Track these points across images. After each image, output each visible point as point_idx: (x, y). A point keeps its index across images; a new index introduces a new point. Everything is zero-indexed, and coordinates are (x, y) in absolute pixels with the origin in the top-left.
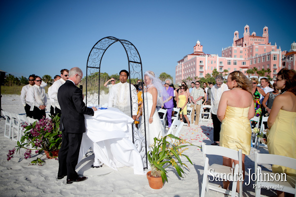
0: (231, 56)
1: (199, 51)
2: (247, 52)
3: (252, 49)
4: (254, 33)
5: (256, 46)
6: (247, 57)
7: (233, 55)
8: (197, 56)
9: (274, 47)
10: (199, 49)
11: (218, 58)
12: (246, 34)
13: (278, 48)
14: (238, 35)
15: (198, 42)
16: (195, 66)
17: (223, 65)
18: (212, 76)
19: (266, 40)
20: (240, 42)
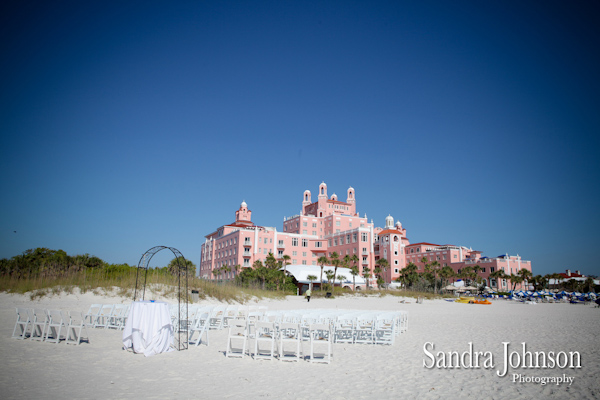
0: (298, 232)
1: (245, 219)
2: (323, 226)
3: (332, 220)
4: (335, 196)
5: (337, 217)
6: (323, 233)
7: (301, 230)
8: (241, 229)
9: (363, 220)
10: (245, 216)
11: (276, 235)
12: (322, 197)
13: (369, 222)
14: (309, 198)
15: (244, 204)
16: (236, 248)
17: (283, 246)
18: (264, 265)
19: (351, 209)
20: (312, 209)
